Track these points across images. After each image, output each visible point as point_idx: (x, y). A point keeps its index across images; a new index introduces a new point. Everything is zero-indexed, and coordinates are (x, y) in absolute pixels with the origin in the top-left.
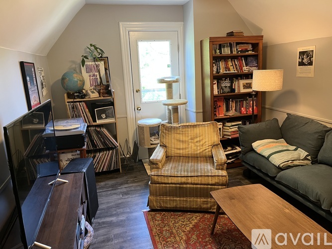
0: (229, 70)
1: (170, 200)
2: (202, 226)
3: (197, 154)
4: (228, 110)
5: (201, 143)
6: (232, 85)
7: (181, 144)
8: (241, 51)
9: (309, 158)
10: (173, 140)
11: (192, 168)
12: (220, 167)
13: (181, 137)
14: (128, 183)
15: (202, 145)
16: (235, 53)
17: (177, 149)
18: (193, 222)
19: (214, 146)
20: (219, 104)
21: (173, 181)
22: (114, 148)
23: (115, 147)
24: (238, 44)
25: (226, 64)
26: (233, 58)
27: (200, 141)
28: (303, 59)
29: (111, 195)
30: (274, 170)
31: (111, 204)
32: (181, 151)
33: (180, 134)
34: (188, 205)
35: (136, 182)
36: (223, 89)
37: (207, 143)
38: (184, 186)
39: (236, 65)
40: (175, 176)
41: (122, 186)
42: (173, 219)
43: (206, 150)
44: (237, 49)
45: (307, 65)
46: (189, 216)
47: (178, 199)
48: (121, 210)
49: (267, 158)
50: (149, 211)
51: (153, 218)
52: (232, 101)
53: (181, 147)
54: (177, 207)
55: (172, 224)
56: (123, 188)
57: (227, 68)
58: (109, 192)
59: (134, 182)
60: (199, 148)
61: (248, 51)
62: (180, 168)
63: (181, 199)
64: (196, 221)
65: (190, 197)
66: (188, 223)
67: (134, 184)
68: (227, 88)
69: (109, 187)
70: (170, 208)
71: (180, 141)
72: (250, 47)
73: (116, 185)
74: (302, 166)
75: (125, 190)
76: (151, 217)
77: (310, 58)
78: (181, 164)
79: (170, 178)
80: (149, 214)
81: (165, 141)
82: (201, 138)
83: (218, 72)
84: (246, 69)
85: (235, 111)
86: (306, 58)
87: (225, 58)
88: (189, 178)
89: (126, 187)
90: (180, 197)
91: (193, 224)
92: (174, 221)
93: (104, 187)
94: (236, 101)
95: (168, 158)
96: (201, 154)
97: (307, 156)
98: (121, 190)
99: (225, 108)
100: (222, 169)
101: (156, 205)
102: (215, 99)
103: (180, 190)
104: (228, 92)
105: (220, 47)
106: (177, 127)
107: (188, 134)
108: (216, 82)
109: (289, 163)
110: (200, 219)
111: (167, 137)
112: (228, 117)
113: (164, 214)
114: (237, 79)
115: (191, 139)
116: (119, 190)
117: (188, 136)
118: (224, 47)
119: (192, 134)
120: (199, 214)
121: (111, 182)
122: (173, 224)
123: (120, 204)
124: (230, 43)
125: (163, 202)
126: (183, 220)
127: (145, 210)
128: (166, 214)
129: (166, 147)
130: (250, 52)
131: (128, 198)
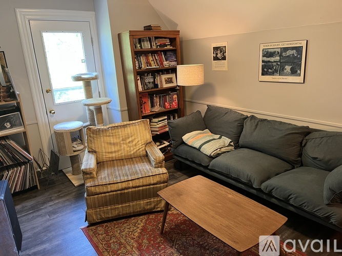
0: (151, 66)
1: (111, 209)
2: (150, 228)
3: (131, 155)
4: (153, 106)
5: (134, 143)
6: (154, 80)
7: (113, 147)
8: (160, 46)
9: (232, 144)
10: (103, 144)
11: (130, 171)
12: (159, 165)
13: (112, 140)
14: (52, 200)
15: (136, 145)
16: (154, 47)
17: (109, 153)
18: (140, 226)
19: (147, 144)
20: (144, 100)
21: (113, 189)
22: (26, 162)
23: (29, 161)
24: (156, 38)
25: (147, 59)
26: (153, 52)
27: (132, 141)
28: (217, 54)
29: (34, 218)
30: (207, 160)
31: (37, 230)
32: (114, 155)
33: (110, 136)
34: (131, 210)
35: (62, 197)
36: (147, 85)
37: (140, 142)
38: (126, 191)
39: (156, 60)
40: (114, 183)
41: (45, 206)
42: (118, 229)
43: (139, 149)
44: (156, 44)
45: (221, 60)
46: (134, 221)
47: (120, 206)
48: (53, 233)
49: (199, 150)
50: (88, 227)
51: (95, 233)
52: (156, 97)
53: (113, 150)
54: (120, 215)
55: (118, 235)
56: (48, 207)
57: (148, 63)
58: (31, 216)
59: (59, 197)
60: (132, 149)
61: (166, 46)
62: (117, 173)
63: (124, 205)
64: (142, 224)
65: (133, 201)
66: (135, 228)
67: (60, 200)
68: (151, 83)
69: (29, 209)
70: (112, 217)
71: (111, 144)
72: (168, 42)
73: (37, 205)
74: (228, 152)
75: (50, 209)
76: (92, 233)
77: (223, 53)
78: (116, 168)
79: (109, 186)
80: (89, 230)
81: (93, 147)
82: (133, 138)
83: (140, 68)
84: (166, 64)
85: (160, 106)
86: (220, 53)
87: (146, 53)
88: (130, 182)
89: (51, 206)
90: (122, 203)
91: (141, 228)
92: (120, 230)
93: (23, 211)
94: (159, 96)
95: (100, 164)
96: (136, 154)
97: (231, 142)
98: (46, 210)
99: (150, 105)
100: (161, 167)
101: (96, 218)
102: (141, 95)
103: (122, 196)
104: (152, 88)
105: (140, 41)
106: (105, 130)
107: (119, 135)
108: (139, 78)
109: (218, 151)
110: (146, 221)
111: (96, 141)
112: (155, 113)
113: (107, 226)
114: (159, 74)
115: (123, 140)
116: (43, 211)
117: (119, 138)
118: (143, 41)
119: (123, 135)
120: (144, 216)
121: (29, 204)
122: (119, 233)
123: (49, 227)
124: (149, 37)
125: (104, 213)
126: (128, 227)
127: (83, 227)
128: (108, 224)
129: (95, 152)
130: (169, 47)
131: (57, 217)
